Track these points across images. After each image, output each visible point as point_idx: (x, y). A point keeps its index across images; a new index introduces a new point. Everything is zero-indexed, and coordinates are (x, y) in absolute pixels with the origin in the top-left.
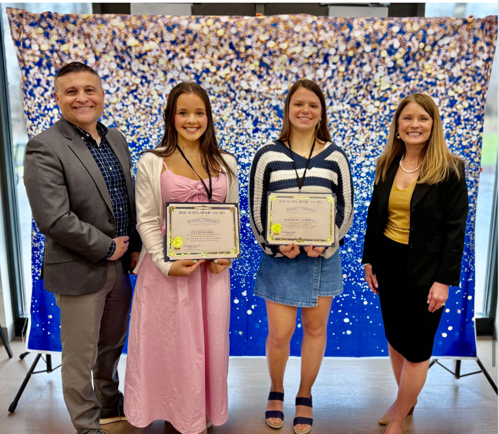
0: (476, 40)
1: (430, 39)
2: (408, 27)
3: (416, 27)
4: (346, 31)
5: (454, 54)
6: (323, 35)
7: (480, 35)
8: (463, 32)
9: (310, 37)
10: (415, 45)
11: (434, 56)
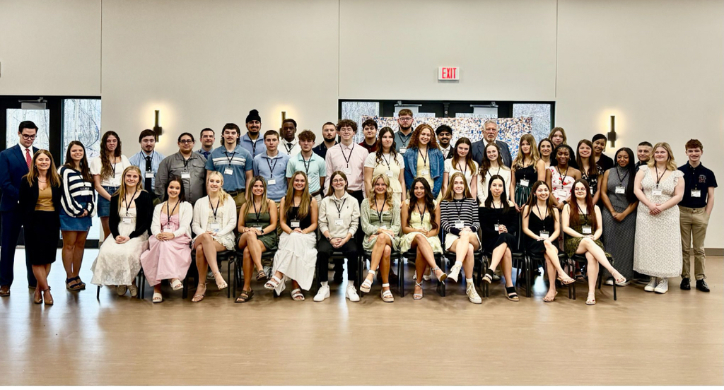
0: (524, 126)
1: (508, 126)
2: (500, 122)
3: (503, 122)
4: (479, 123)
5: (517, 130)
6: (471, 124)
7: (525, 124)
8: (519, 123)
9: (466, 125)
10: (503, 128)
11: (510, 131)
